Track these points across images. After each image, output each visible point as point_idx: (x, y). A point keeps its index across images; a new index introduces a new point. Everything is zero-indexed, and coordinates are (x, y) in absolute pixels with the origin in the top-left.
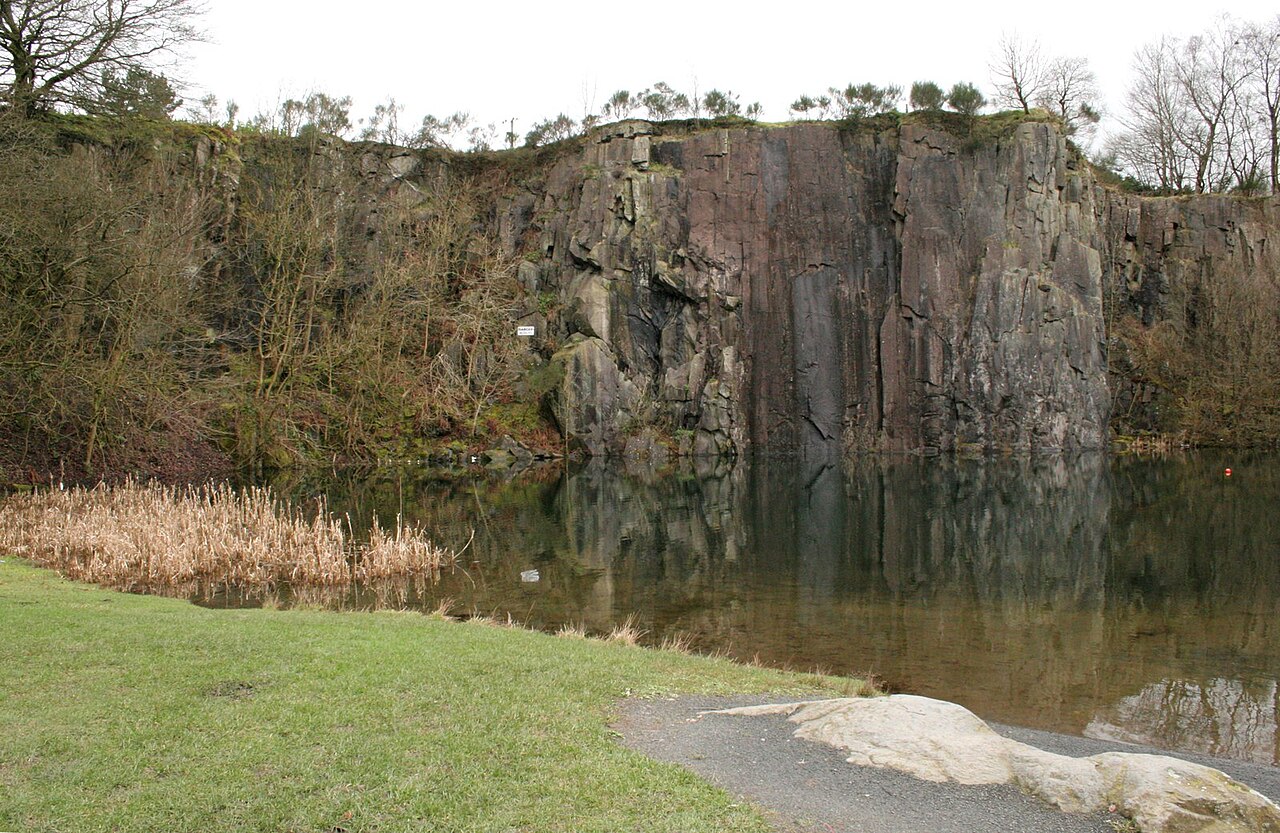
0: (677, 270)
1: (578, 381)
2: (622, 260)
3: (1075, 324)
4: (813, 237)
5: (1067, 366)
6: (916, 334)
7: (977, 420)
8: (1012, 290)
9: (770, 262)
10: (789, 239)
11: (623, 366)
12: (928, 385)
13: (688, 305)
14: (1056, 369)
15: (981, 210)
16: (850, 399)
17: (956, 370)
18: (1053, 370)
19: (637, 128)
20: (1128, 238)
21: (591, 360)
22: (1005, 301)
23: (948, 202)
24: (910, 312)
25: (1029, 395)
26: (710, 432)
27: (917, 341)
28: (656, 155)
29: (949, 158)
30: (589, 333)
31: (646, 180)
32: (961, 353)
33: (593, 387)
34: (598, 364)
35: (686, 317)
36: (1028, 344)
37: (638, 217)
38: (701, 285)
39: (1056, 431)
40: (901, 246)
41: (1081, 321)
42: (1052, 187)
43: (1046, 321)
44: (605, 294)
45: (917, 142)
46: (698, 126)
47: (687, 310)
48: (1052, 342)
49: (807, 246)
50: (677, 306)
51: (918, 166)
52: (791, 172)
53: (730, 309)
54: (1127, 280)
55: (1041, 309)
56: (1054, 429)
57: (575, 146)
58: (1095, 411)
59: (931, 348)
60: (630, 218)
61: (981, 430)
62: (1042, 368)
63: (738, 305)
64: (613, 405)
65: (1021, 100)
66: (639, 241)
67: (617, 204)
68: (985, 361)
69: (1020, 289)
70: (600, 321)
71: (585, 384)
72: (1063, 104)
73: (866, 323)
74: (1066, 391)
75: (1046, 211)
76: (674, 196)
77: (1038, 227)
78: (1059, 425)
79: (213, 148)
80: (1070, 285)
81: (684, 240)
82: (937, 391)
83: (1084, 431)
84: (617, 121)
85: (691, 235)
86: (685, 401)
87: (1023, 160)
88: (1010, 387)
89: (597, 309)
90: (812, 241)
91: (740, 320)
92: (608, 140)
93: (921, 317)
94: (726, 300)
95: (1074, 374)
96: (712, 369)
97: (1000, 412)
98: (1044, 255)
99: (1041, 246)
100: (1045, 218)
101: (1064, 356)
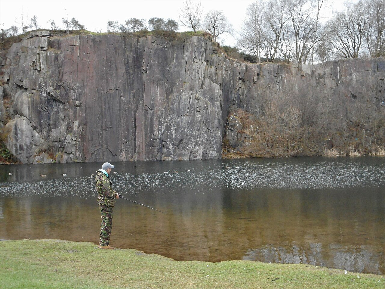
0: (57, 91)
1: (16, 134)
2: (35, 86)
3: (209, 113)
4: (111, 78)
5: (205, 128)
6: (149, 116)
7: (170, 148)
8: (185, 99)
10: (102, 79)
11: (35, 128)
12: (153, 135)
13: (61, 104)
14: (201, 129)
15: (176, 69)
16: (124, 141)
17: (163, 130)
18: (199, 130)
19: (44, 33)
20: (240, 79)
21: (22, 126)
22: (182, 104)
23: (163, 66)
24: (148, 108)
25: (190, 139)
26: (68, 154)
27: (149, 119)
28: (51, 45)
29: (165, 49)
30: (22, 115)
31: (45, 54)
32: (165, 123)
33: (22, 136)
34: (24, 127)
35: (60, 109)
36: (190, 120)
37: (41, 69)
38: (66, 97)
40: (145, 83)
41: (211, 111)
42: (203, 60)
43: (197, 111)
44: (28, 99)
45: (153, 43)
46: (68, 33)
47: (61, 106)
48: (200, 119)
49: (108, 82)
50: (57, 105)
51: (152, 52)
53: (77, 106)
54: (239, 95)
55: (196, 107)
56: (199, 151)
57: (19, 39)
58: (215, 145)
59: (154, 121)
60: (39, 69)
61: (172, 152)
62: (195, 128)
63: (80, 105)
64: (31, 143)
65: (193, 27)
66: (42, 79)
67: (33, 64)
68: (174, 126)
69: (188, 99)
70: (26, 111)
71: (19, 135)
72: (214, 28)
73: (131, 112)
75: (200, 70)
77: (197, 76)
78: (201, 150)
80: (208, 98)
81: (60, 79)
82: (156, 137)
83: (211, 152)
84: (35, 29)
85: (63, 77)
86: (59, 142)
87: (192, 50)
88: (182, 136)
89: (24, 106)
90: (110, 80)
91: (81, 110)
92: (32, 37)
93: (151, 109)
94: (75, 103)
95: (208, 131)
96: (69, 129)
97: (179, 145)
98: (199, 86)
99: (198, 83)
100: (200, 72)
101: (204, 124)
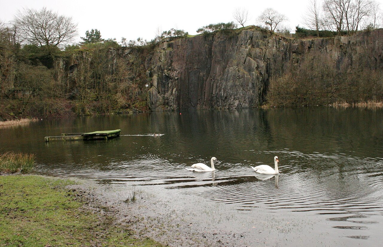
0: (169, 72)
2: (160, 70)
4: (195, 62)
5: (242, 89)
6: (212, 83)
8: (231, 72)
9: (185, 69)
10: (190, 63)
11: (159, 93)
12: (213, 94)
14: (239, 90)
15: (230, 53)
16: (199, 98)
17: (218, 91)
18: (237, 90)
21: (153, 92)
22: (229, 75)
23: (223, 52)
25: (231, 96)
26: (170, 106)
27: (212, 85)
28: (170, 46)
29: (225, 41)
30: (153, 86)
31: (165, 52)
32: (219, 87)
33: (153, 98)
34: (154, 93)
35: (169, 82)
36: (233, 84)
38: (172, 75)
39: (235, 104)
40: (212, 63)
41: (246, 78)
42: (247, 46)
43: (238, 79)
44: (157, 77)
45: (218, 38)
47: (170, 80)
48: (238, 84)
49: (194, 64)
50: (168, 80)
51: (218, 43)
52: (192, 48)
53: (176, 80)
55: (237, 76)
58: (248, 99)
59: (214, 86)
60: (161, 61)
61: (220, 104)
62: (235, 90)
63: (178, 79)
64: (156, 101)
65: (242, 25)
66: (163, 66)
67: (159, 58)
68: (223, 89)
69: (233, 72)
70: (155, 83)
71: (151, 97)
73: (204, 81)
74: (240, 95)
75: (244, 52)
76: (170, 55)
77: (242, 56)
78: (237, 103)
79: (87, 53)
80: (247, 70)
81: (171, 65)
82: (214, 96)
83: (244, 104)
85: (173, 64)
86: (167, 100)
87: (240, 40)
88: (227, 95)
89: (155, 81)
90: (195, 63)
91: (178, 82)
93: (213, 79)
94: (176, 78)
97: (225, 100)
98: (243, 63)
99: (242, 60)
100: (244, 54)
101: (241, 87)
